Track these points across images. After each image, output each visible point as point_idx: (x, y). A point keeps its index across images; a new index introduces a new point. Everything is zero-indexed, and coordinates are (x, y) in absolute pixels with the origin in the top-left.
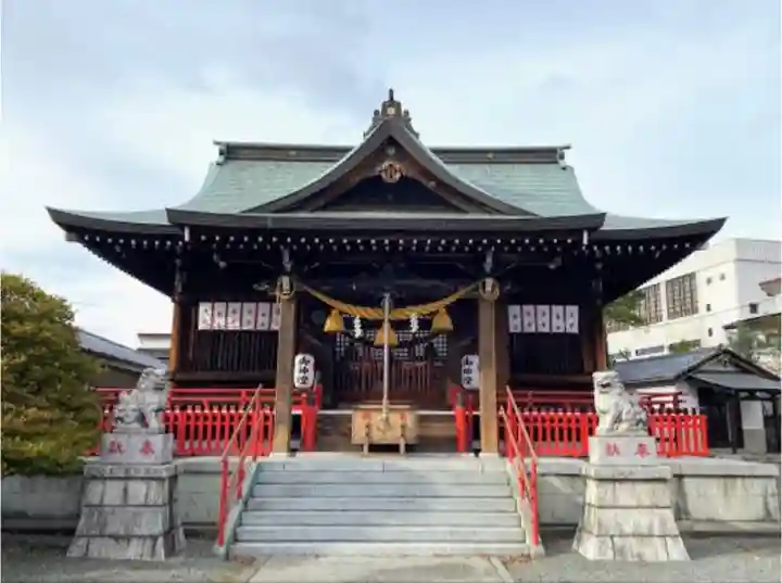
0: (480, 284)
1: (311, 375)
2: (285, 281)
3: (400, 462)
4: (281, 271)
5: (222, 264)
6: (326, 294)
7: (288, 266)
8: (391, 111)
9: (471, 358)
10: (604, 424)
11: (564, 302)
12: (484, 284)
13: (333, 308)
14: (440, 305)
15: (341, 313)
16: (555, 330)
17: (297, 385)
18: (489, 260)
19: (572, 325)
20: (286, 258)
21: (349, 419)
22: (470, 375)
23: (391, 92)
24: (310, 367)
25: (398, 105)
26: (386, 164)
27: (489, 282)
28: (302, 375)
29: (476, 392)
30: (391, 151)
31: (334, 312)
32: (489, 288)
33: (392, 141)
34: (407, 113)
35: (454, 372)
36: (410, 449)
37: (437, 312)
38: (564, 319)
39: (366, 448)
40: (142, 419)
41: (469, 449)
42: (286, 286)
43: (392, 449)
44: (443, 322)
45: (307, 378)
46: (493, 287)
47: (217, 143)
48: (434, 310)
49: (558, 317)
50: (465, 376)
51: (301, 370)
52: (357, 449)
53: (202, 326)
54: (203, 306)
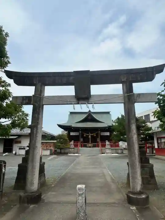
3: (91, 148)
4: (80, 131)
6: (84, 133)
8: (90, 111)
9: (98, 138)
10: (107, 145)
11: (108, 132)
15: (86, 135)
18: (99, 130)
21: (87, 144)
32: (99, 132)
33: (90, 115)
35: (96, 140)
36: (92, 147)
37: (94, 135)
38: (108, 134)
40: (72, 144)
43: (91, 147)
51: (82, 140)
52: (87, 147)
53: (71, 135)
54: (71, 132)
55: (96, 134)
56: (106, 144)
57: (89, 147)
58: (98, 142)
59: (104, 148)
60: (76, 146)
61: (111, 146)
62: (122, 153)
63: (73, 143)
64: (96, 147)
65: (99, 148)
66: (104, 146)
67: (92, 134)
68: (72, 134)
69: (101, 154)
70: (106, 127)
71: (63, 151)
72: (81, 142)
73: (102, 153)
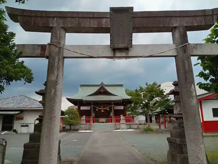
0: (112, 105)
4: (91, 104)
6: (96, 106)
8: (102, 84)
9: (111, 113)
14: (108, 108)
18: (113, 103)
21: (99, 119)
23: (102, 82)
26: (102, 90)
29: (112, 116)
33: (102, 87)
35: (109, 114)
36: (105, 122)
38: (122, 108)
40: (83, 120)
41: (111, 122)
43: (103, 122)
44: (108, 109)
51: (93, 115)
52: (100, 122)
54: (81, 107)
55: (109, 108)
56: (121, 119)
57: (102, 122)
58: (111, 117)
59: (119, 123)
60: (88, 121)
61: (126, 121)
62: (138, 128)
63: (84, 118)
64: (109, 122)
65: (113, 123)
66: (118, 121)
67: (105, 108)
68: (82, 108)
69: (115, 130)
70: (120, 101)
71: (72, 127)
72: (94, 117)
73: (117, 129)
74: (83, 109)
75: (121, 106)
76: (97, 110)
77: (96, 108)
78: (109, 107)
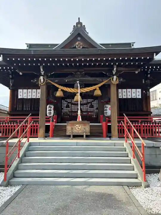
0: (111, 79)
1: (52, 112)
2: (42, 78)
4: (40, 75)
5: (21, 74)
6: (56, 83)
7: (43, 73)
8: (79, 26)
9: (107, 106)
12: (113, 78)
13: (59, 88)
14: (97, 87)
15: (62, 90)
16: (133, 97)
17: (48, 115)
18: (115, 69)
19: (139, 95)
20: (42, 70)
21: (66, 126)
22: (107, 111)
23: (79, 18)
24: (52, 109)
25: (81, 24)
26: (77, 43)
27: (115, 77)
28: (49, 112)
30: (79, 39)
31: (59, 90)
32: (115, 80)
33: (79, 35)
34: (84, 26)
36: (87, 136)
37: (95, 89)
38: (136, 93)
39: (72, 136)
41: (107, 136)
42: (42, 80)
43: (80, 136)
44: (98, 93)
45: (51, 113)
46: (116, 79)
47: (26, 44)
48: (95, 88)
49: (134, 93)
50: (105, 111)
51: (49, 110)
52: (69, 136)
53: (19, 97)
54: (19, 90)
57: (75, 137)
68: (22, 94)
74: (25, 96)
75: (134, 90)
76: (59, 94)
77: (57, 89)
78: (100, 85)
